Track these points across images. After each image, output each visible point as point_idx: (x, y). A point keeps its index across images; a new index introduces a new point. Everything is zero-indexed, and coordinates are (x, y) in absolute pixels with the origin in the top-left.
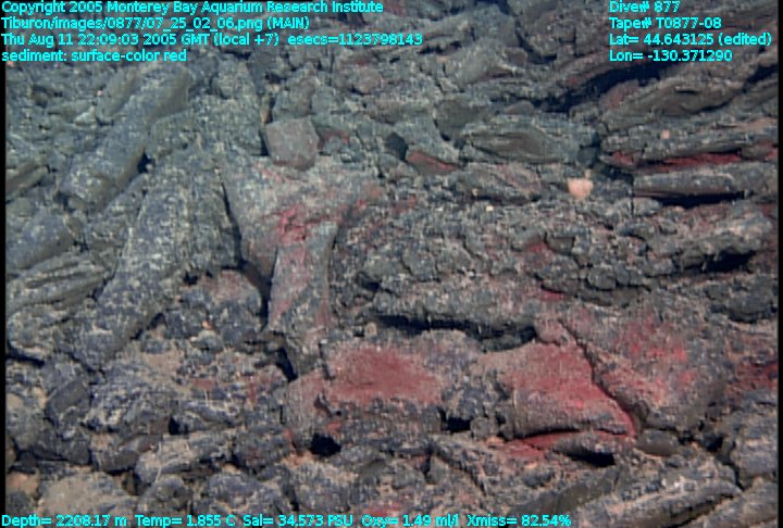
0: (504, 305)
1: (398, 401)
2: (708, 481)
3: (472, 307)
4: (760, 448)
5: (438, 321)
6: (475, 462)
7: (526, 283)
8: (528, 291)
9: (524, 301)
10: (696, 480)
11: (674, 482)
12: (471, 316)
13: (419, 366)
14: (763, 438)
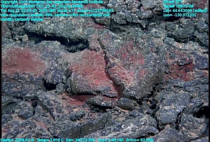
1: (26, 75)
2: (143, 126)
3: (64, 30)
4: (170, 110)
5: (50, 36)
6: (53, 106)
7: (89, 20)
8: (89, 24)
9: (87, 28)
10: (137, 126)
11: (128, 126)
12: (64, 34)
13: (38, 57)
14: (173, 105)
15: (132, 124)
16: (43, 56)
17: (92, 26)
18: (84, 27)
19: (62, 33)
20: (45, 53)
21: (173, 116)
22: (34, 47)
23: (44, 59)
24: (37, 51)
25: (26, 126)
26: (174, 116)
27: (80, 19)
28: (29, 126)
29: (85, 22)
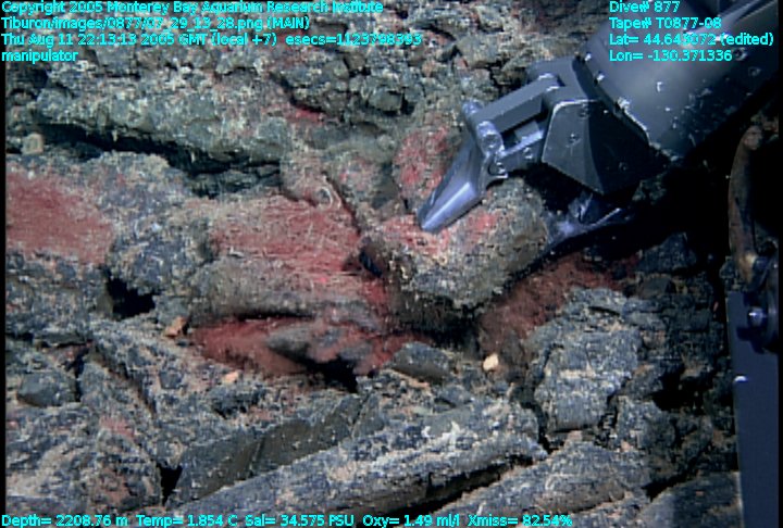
0: (232, 123)
1: (48, 259)
2: (496, 433)
3: (183, 121)
4: (582, 383)
5: (130, 138)
6: (148, 367)
7: (269, 92)
8: (269, 105)
9: (262, 118)
10: (477, 431)
11: (442, 432)
12: (181, 135)
13: (89, 206)
14: (588, 367)
15: (455, 426)
16: (108, 200)
17: (279, 114)
18: (253, 116)
19: (176, 132)
20: (114, 192)
21: (595, 401)
22: (75, 171)
23: (110, 211)
24: (83, 184)
25: (75, 423)
26: (598, 403)
27: (238, 90)
28: (84, 425)
29: (255, 98)
